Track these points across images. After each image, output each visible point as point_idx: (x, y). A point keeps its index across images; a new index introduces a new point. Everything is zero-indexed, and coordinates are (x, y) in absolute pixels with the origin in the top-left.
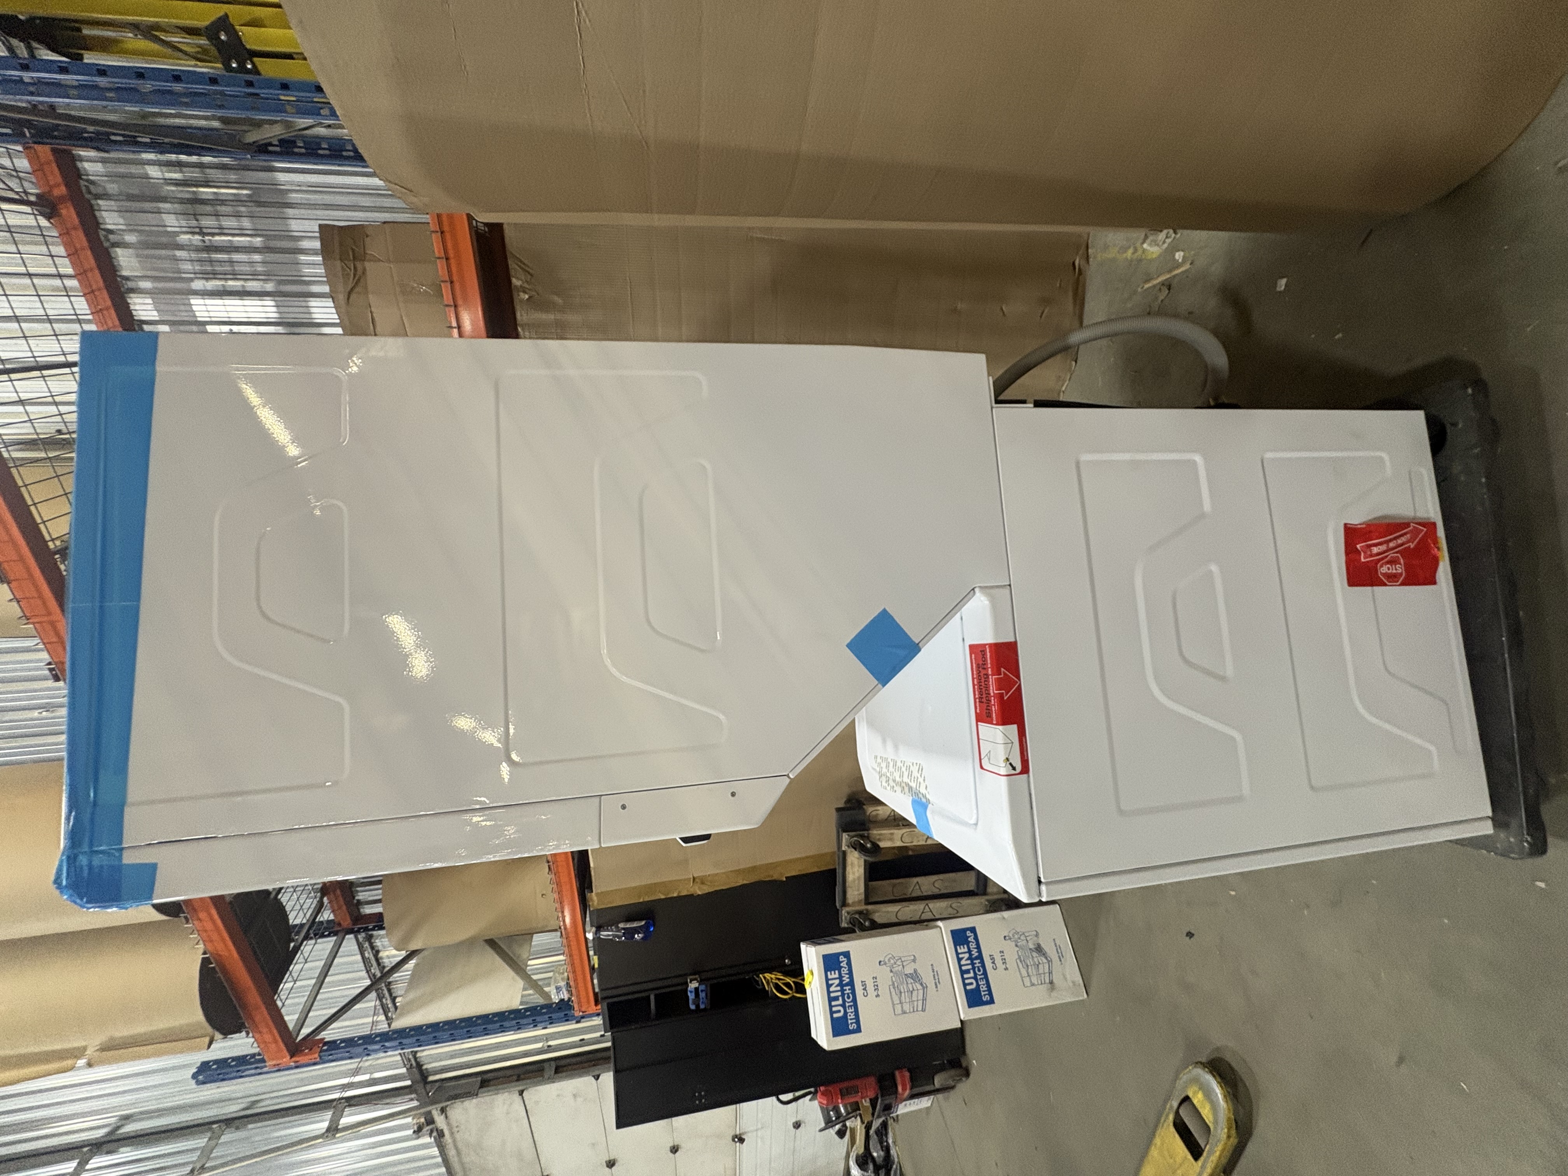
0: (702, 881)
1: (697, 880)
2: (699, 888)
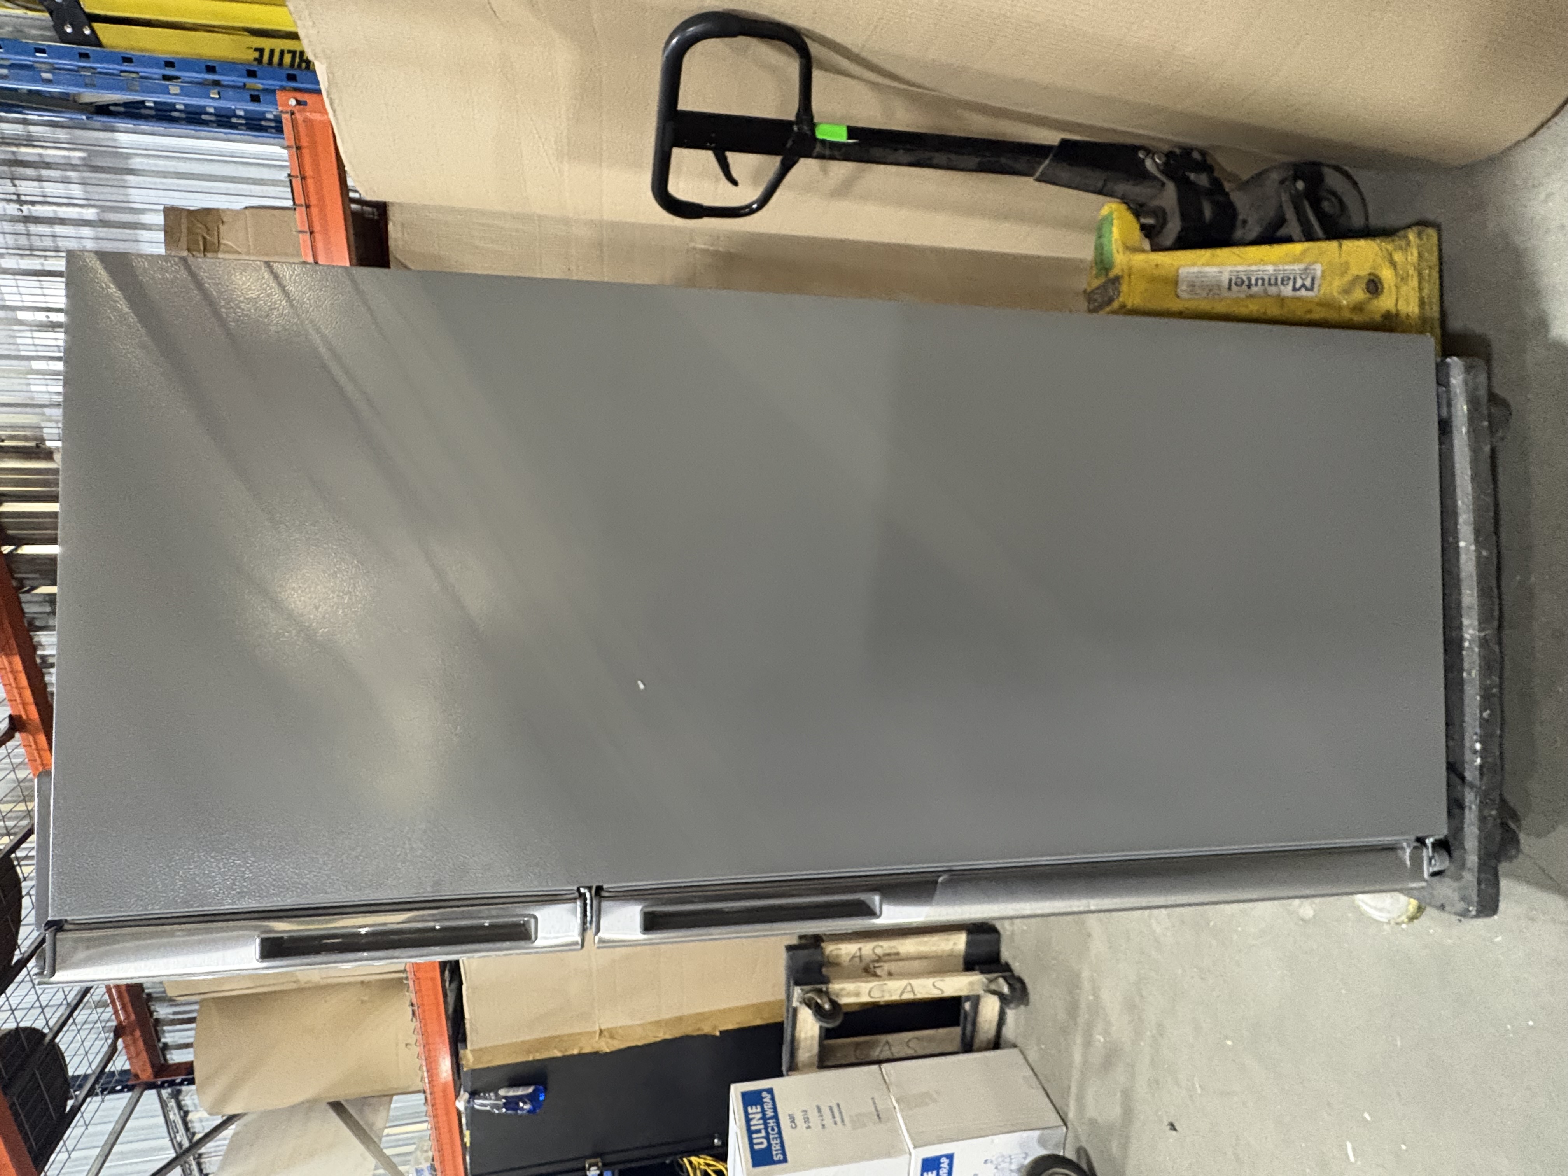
0: (611, 1033)
1: (606, 1033)
2: (607, 1043)
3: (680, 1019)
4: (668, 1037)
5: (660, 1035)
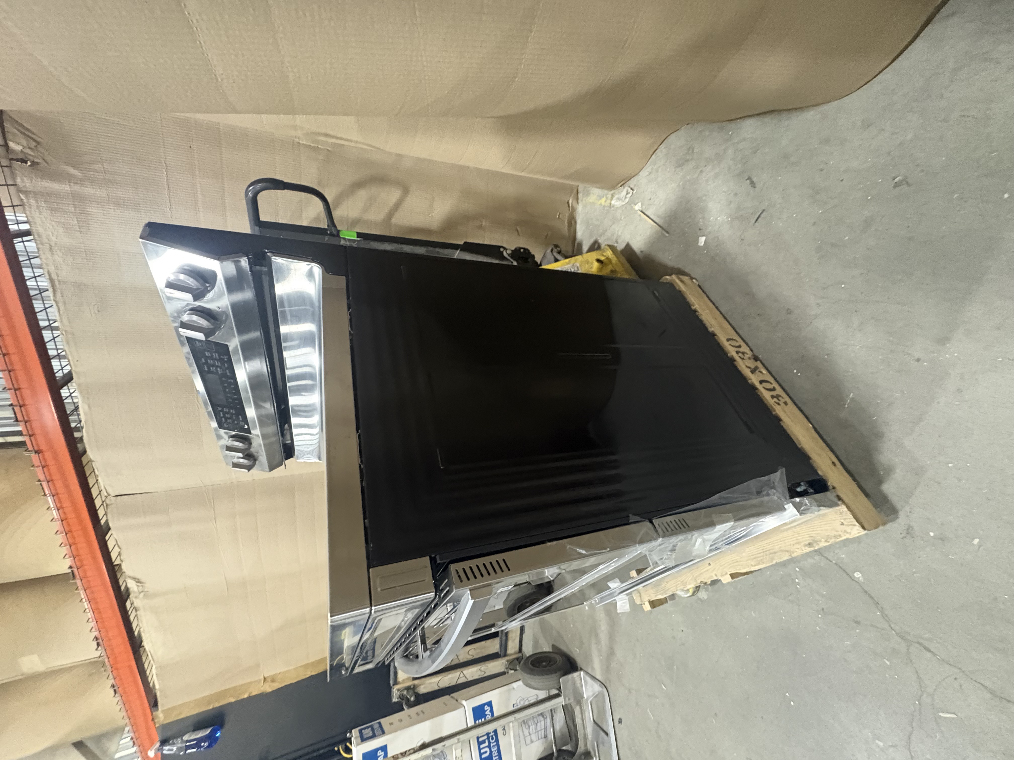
0: (273, 679)
2: (270, 686)
5: (309, 673)
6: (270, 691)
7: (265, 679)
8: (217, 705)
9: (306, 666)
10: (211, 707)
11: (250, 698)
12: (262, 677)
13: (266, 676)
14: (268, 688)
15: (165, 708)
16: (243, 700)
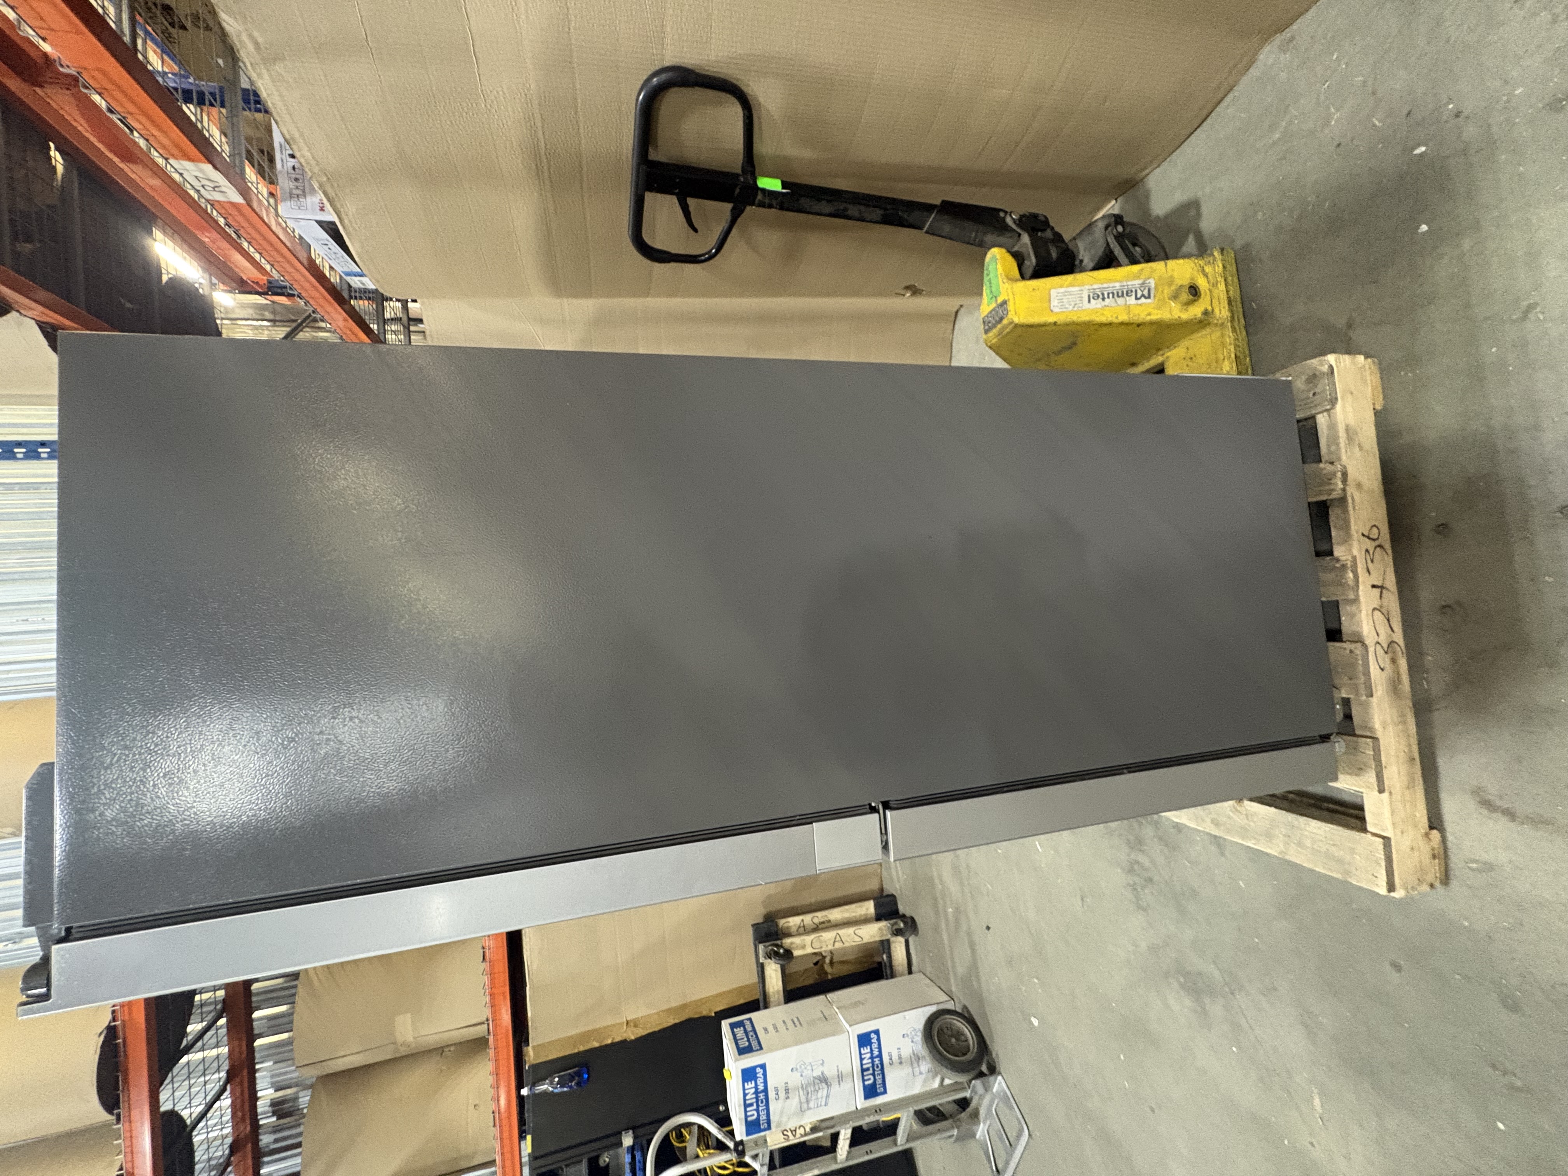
0: (635, 1023)
1: (631, 1024)
2: (633, 1033)
3: (684, 1006)
4: (677, 1021)
5: (671, 1021)
6: (633, 1038)
7: (628, 1023)
8: (582, 1048)
9: (669, 1011)
10: (576, 1051)
11: (613, 1044)
12: (625, 1020)
13: (628, 1019)
14: (631, 1035)
15: (535, 1044)
16: (606, 1046)
